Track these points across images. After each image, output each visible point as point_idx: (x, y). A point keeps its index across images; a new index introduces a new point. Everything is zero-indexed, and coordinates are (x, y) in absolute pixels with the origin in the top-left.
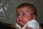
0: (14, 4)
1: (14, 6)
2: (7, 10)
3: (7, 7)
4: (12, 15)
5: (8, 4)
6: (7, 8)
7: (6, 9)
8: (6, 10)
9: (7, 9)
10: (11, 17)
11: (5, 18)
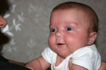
0: (37, 16)
1: (37, 21)
2: (20, 29)
3: (20, 22)
4: (31, 42)
5: (22, 14)
6: (19, 25)
7: (17, 27)
8: (18, 31)
9: (20, 27)
10: (31, 47)
11: (15, 49)
